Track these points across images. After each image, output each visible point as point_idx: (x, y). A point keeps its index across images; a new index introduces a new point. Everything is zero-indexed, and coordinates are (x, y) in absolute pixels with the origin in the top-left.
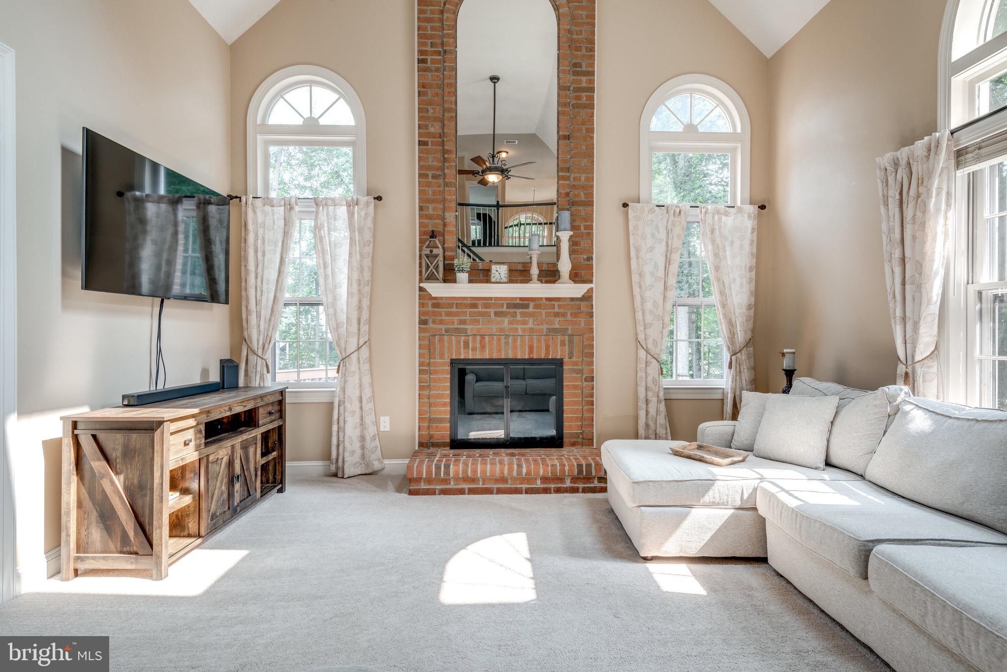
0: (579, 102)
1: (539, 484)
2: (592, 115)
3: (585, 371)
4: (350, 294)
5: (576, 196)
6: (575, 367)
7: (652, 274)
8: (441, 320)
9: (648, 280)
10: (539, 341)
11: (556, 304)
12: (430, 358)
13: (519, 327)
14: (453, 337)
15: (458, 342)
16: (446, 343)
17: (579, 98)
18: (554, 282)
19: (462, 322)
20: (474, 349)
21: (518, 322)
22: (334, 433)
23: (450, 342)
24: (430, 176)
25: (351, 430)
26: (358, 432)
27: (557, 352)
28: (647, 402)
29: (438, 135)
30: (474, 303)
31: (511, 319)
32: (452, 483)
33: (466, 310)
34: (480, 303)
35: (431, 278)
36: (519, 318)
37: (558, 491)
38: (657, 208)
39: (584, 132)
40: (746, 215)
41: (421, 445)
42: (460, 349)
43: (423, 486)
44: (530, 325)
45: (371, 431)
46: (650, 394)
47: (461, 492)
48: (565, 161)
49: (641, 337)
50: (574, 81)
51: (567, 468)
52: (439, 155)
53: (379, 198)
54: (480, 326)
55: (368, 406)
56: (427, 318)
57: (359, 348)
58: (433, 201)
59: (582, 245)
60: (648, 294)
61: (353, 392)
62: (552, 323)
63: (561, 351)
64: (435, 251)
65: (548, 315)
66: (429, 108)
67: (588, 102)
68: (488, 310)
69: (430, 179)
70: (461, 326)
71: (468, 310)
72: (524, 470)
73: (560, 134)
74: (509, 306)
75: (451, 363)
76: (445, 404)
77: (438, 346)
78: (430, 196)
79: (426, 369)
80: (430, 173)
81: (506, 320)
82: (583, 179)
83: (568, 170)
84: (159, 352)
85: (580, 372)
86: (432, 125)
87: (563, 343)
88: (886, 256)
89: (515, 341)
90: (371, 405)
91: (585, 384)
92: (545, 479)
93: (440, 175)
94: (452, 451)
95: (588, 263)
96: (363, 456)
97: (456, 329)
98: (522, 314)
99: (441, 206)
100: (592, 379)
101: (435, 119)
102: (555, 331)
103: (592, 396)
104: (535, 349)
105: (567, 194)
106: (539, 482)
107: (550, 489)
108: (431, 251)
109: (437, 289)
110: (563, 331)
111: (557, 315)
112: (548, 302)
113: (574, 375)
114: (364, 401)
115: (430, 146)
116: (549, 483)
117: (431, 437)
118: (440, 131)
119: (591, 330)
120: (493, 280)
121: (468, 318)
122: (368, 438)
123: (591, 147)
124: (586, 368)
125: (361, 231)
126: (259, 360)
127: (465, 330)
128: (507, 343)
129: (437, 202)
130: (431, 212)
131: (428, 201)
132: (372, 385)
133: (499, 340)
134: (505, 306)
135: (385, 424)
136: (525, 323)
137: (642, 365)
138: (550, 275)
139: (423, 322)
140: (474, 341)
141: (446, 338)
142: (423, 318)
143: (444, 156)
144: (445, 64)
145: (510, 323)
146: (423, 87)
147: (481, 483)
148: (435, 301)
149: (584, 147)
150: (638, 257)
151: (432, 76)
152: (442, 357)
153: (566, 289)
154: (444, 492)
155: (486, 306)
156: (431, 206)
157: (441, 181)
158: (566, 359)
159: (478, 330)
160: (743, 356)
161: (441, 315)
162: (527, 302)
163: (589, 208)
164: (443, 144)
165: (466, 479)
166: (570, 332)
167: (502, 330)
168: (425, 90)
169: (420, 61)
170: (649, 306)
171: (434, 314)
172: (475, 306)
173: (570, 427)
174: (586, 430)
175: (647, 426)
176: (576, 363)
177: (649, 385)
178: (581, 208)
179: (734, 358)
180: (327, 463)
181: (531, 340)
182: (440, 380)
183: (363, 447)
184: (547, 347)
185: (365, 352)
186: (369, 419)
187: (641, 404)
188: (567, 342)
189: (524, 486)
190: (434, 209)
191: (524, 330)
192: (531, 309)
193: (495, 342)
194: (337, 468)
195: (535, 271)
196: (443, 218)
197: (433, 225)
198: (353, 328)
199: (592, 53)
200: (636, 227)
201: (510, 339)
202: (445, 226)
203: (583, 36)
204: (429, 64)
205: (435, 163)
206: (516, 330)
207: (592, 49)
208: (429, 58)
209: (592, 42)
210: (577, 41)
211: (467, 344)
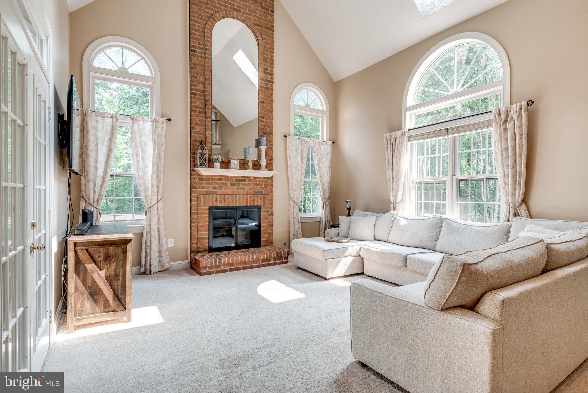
0: (267, 87)
1: (261, 263)
2: (273, 94)
3: (270, 211)
4: (153, 172)
5: (266, 130)
6: (266, 210)
7: (296, 168)
8: (203, 187)
9: (294, 170)
10: (250, 197)
11: (258, 180)
12: (198, 207)
13: (241, 191)
14: (210, 196)
15: (213, 198)
16: (206, 199)
17: (267, 85)
18: (258, 169)
19: (214, 188)
20: (220, 202)
21: (241, 188)
22: (144, 250)
23: (209, 198)
25: (155, 247)
27: (259, 203)
28: (294, 224)
29: (202, 91)
30: (220, 178)
31: (238, 186)
32: (222, 267)
33: (216, 182)
34: (223, 178)
35: (202, 165)
36: (241, 186)
37: (268, 265)
38: (297, 139)
39: (269, 101)
40: (329, 145)
41: (191, 252)
42: (213, 201)
43: (208, 270)
44: (246, 190)
45: (165, 247)
46: (295, 221)
47: (226, 271)
48: (262, 113)
49: (291, 196)
50: (265, 77)
51: (272, 254)
52: (202, 101)
53: (169, 120)
54: (223, 190)
55: (163, 234)
56: (196, 185)
57: (158, 202)
58: (199, 125)
59: (269, 153)
60: (294, 176)
61: (155, 226)
62: (255, 189)
63: (260, 202)
65: (254, 185)
66: (197, 76)
67: (271, 87)
68: (227, 182)
69: (198, 113)
70: (214, 190)
71: (217, 182)
72: (255, 257)
73: (260, 100)
74: (237, 180)
75: (209, 209)
76: (206, 230)
77: (202, 200)
78: (197, 121)
79: (193, 212)
80: (198, 110)
81: (235, 187)
82: (269, 122)
83: (263, 117)
85: (268, 211)
86: (199, 85)
87: (261, 198)
88: (387, 168)
89: (240, 197)
91: (270, 217)
92: (263, 261)
93: (203, 112)
94: (210, 254)
95: (271, 161)
96: (160, 261)
97: (211, 191)
98: (243, 184)
99: (204, 128)
100: (273, 215)
101: (200, 82)
102: (257, 192)
103: (272, 222)
104: (249, 201)
105: (263, 129)
106: (260, 262)
107: (265, 265)
108: (203, 151)
109: (204, 171)
110: (261, 193)
111: (258, 185)
112: (254, 179)
113: (265, 213)
114: (161, 231)
115: (197, 96)
116: (265, 262)
117: (198, 247)
118: (203, 89)
119: (272, 193)
120: (231, 167)
121: (217, 186)
122: (163, 251)
123: (272, 108)
125: (159, 137)
126: (95, 209)
127: (216, 192)
128: (236, 198)
129: (201, 126)
130: (198, 130)
131: (196, 124)
133: (233, 197)
134: (235, 180)
135: (171, 243)
136: (244, 189)
137: (292, 208)
138: (257, 166)
139: (193, 188)
140: (221, 198)
141: (206, 196)
142: (193, 185)
143: (205, 102)
144: (206, 55)
145: (237, 189)
146: (194, 64)
147: (235, 266)
148: (200, 177)
149: (269, 108)
150: (290, 160)
151: (199, 60)
152: (204, 206)
153: (263, 173)
154: (218, 272)
155: (226, 180)
156: (198, 127)
157: (204, 115)
158: (262, 206)
159: (222, 192)
160: (327, 203)
161: (203, 184)
162: (245, 179)
163: (271, 136)
164: (205, 96)
165: (229, 264)
166: (263, 193)
167: (233, 192)
168: (195, 66)
169: (191, 50)
170: (294, 182)
171: (200, 183)
172: (220, 180)
173: (264, 237)
174: (270, 238)
176: (266, 208)
177: (295, 217)
178: (268, 136)
179: (324, 204)
180: (138, 267)
181: (247, 197)
182: (203, 218)
183: (160, 257)
184: (254, 200)
185: (161, 204)
186: (164, 241)
187: (292, 225)
188: (262, 198)
189: (254, 265)
190: (200, 129)
191: (243, 192)
192: (247, 182)
193: (230, 198)
194: (146, 269)
195: (250, 164)
196: (205, 134)
197: (199, 137)
198: (155, 191)
199: (272, 65)
200: (289, 146)
201: (238, 197)
202: (205, 138)
203: (269, 57)
204: (197, 53)
205: (200, 105)
206: (240, 192)
207: (272, 64)
208: (197, 50)
209: (272, 60)
210: (266, 58)
211: (217, 199)
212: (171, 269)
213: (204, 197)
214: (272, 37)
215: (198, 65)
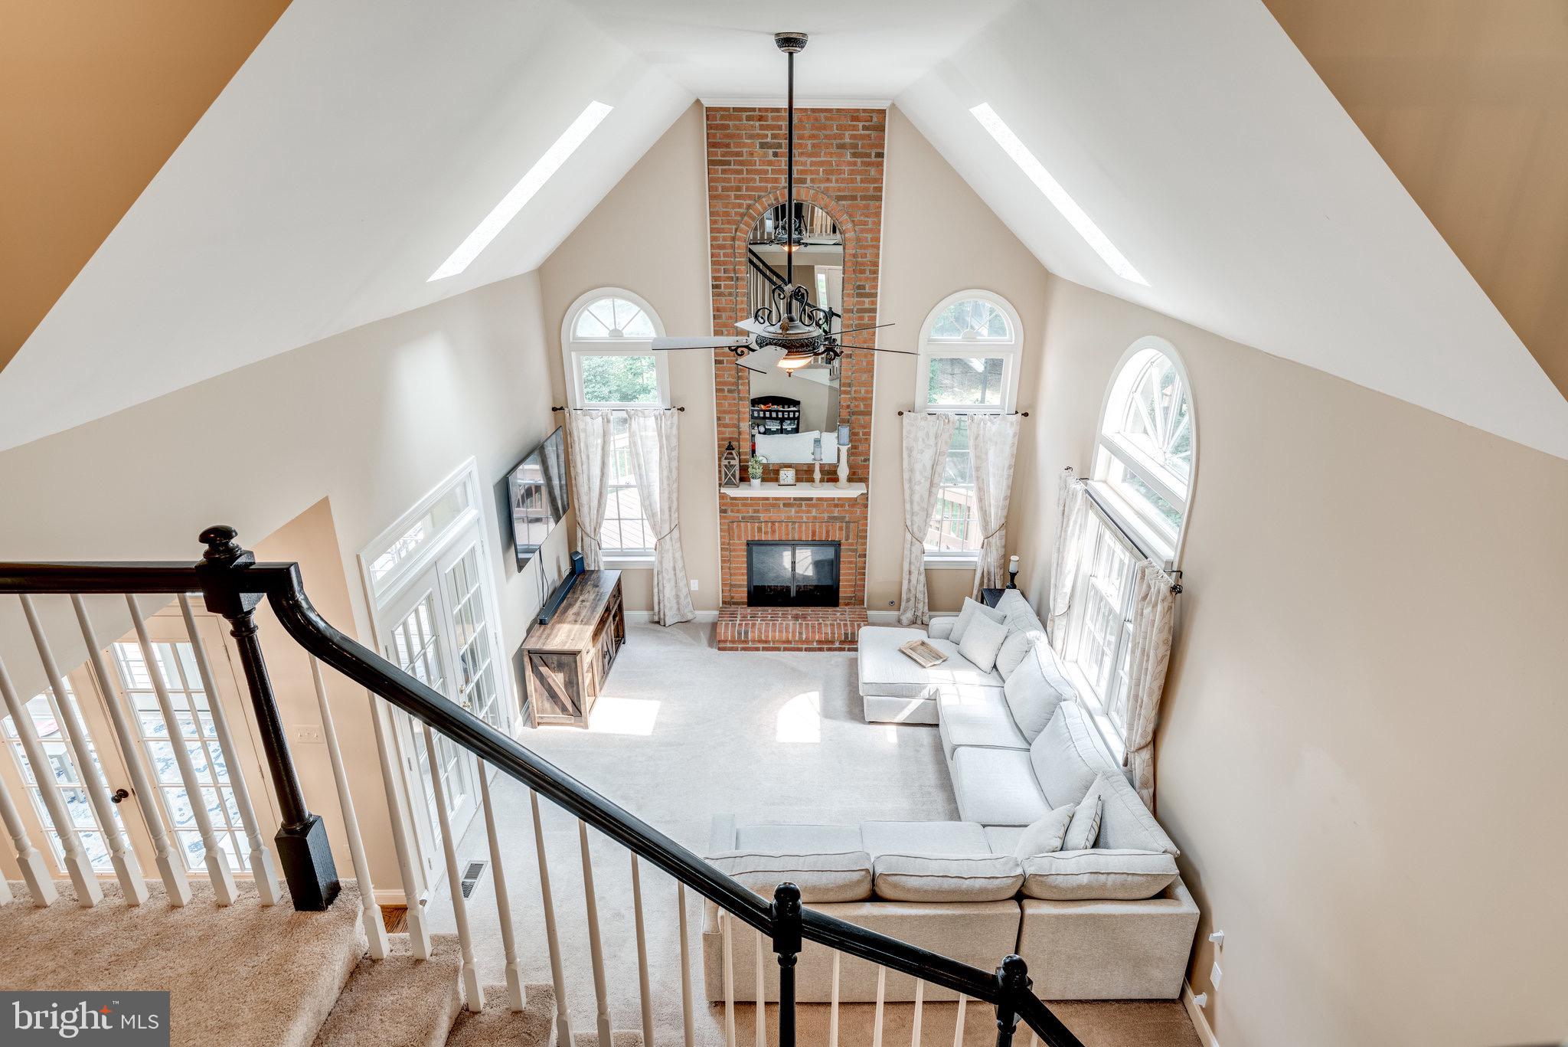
0: (862, 322)
2: (873, 334)
3: (859, 550)
4: (662, 491)
5: (856, 406)
6: (851, 547)
8: (738, 510)
9: (918, 477)
10: (820, 527)
12: (730, 540)
13: (804, 515)
14: (749, 523)
15: (753, 528)
16: (743, 529)
17: (861, 318)
18: (834, 486)
19: (756, 511)
20: (766, 533)
21: (803, 512)
22: (656, 594)
23: (746, 527)
24: (726, 390)
25: (669, 592)
26: (674, 593)
27: (836, 536)
28: (910, 572)
31: (798, 509)
32: (750, 644)
35: (730, 483)
36: (804, 508)
37: (829, 649)
38: (929, 416)
41: (724, 602)
42: (754, 533)
43: (729, 645)
44: (814, 514)
45: (684, 591)
46: (913, 568)
47: (757, 649)
48: (847, 377)
49: (909, 523)
50: (858, 303)
51: (836, 635)
52: (733, 372)
53: (682, 409)
54: (771, 514)
55: (680, 574)
56: (726, 507)
57: (670, 531)
58: (729, 412)
59: (860, 448)
60: (917, 488)
61: (668, 565)
62: (832, 512)
63: (839, 534)
64: (733, 462)
66: (724, 329)
67: (870, 322)
68: (777, 502)
69: (726, 394)
70: (755, 515)
71: (761, 502)
72: (804, 637)
75: (748, 544)
76: (742, 574)
77: (736, 531)
78: (726, 407)
79: (726, 548)
80: (726, 388)
81: (793, 510)
82: (863, 392)
83: (849, 385)
84: (543, 571)
85: (855, 551)
87: (841, 529)
89: (800, 527)
90: (683, 574)
91: (859, 559)
92: (819, 642)
93: (735, 390)
94: (749, 610)
95: (865, 463)
96: (679, 609)
97: (751, 516)
98: (807, 505)
99: (736, 417)
100: (865, 556)
102: (835, 519)
103: (864, 568)
104: (817, 533)
105: (848, 406)
106: (814, 643)
108: (729, 463)
109: (732, 492)
110: (841, 519)
111: (836, 506)
113: (850, 553)
114: (678, 571)
115: (725, 365)
116: (823, 644)
117: (732, 598)
119: (866, 518)
120: (783, 483)
121: (761, 508)
122: (682, 597)
124: (860, 548)
125: (668, 438)
126: (593, 542)
127: (759, 518)
128: (794, 528)
129: (733, 413)
130: (727, 421)
131: (725, 412)
132: (682, 557)
133: (787, 526)
135: (695, 585)
136: (808, 512)
137: (908, 546)
138: (830, 475)
139: (723, 511)
140: (766, 526)
141: (742, 524)
142: (723, 508)
143: (738, 374)
144: (738, 290)
145: (796, 512)
146: (718, 311)
147: (771, 644)
148: (732, 499)
149: (865, 364)
150: (910, 456)
151: (726, 301)
152: (739, 538)
153: (844, 491)
154: (744, 649)
156: (727, 417)
157: (736, 395)
158: (843, 541)
159: (770, 517)
160: (994, 539)
161: (738, 506)
163: (867, 417)
165: (760, 642)
166: (847, 519)
167: (789, 517)
168: (719, 313)
169: (714, 287)
171: (732, 504)
173: (845, 592)
174: (858, 594)
175: (909, 590)
176: (852, 544)
177: (912, 560)
178: (861, 417)
179: (986, 541)
180: (651, 613)
181: (814, 526)
182: (738, 556)
183: (678, 603)
184: (828, 532)
185: (676, 533)
186: (682, 584)
187: (906, 576)
188: (844, 528)
189: (804, 646)
190: (731, 419)
191: (808, 518)
192: (814, 501)
193: (783, 528)
194: (659, 618)
195: (817, 475)
196: (738, 427)
197: (728, 433)
198: (666, 516)
199: (875, 276)
200: (909, 432)
201: (797, 525)
202: (740, 433)
203: (869, 258)
204: (722, 290)
205: (730, 379)
206: (802, 517)
207: (876, 272)
208: (722, 283)
209: (876, 264)
210: (862, 264)
211: (760, 529)
212: (695, 621)
213: (739, 526)
214: (878, 214)
215: (724, 310)
